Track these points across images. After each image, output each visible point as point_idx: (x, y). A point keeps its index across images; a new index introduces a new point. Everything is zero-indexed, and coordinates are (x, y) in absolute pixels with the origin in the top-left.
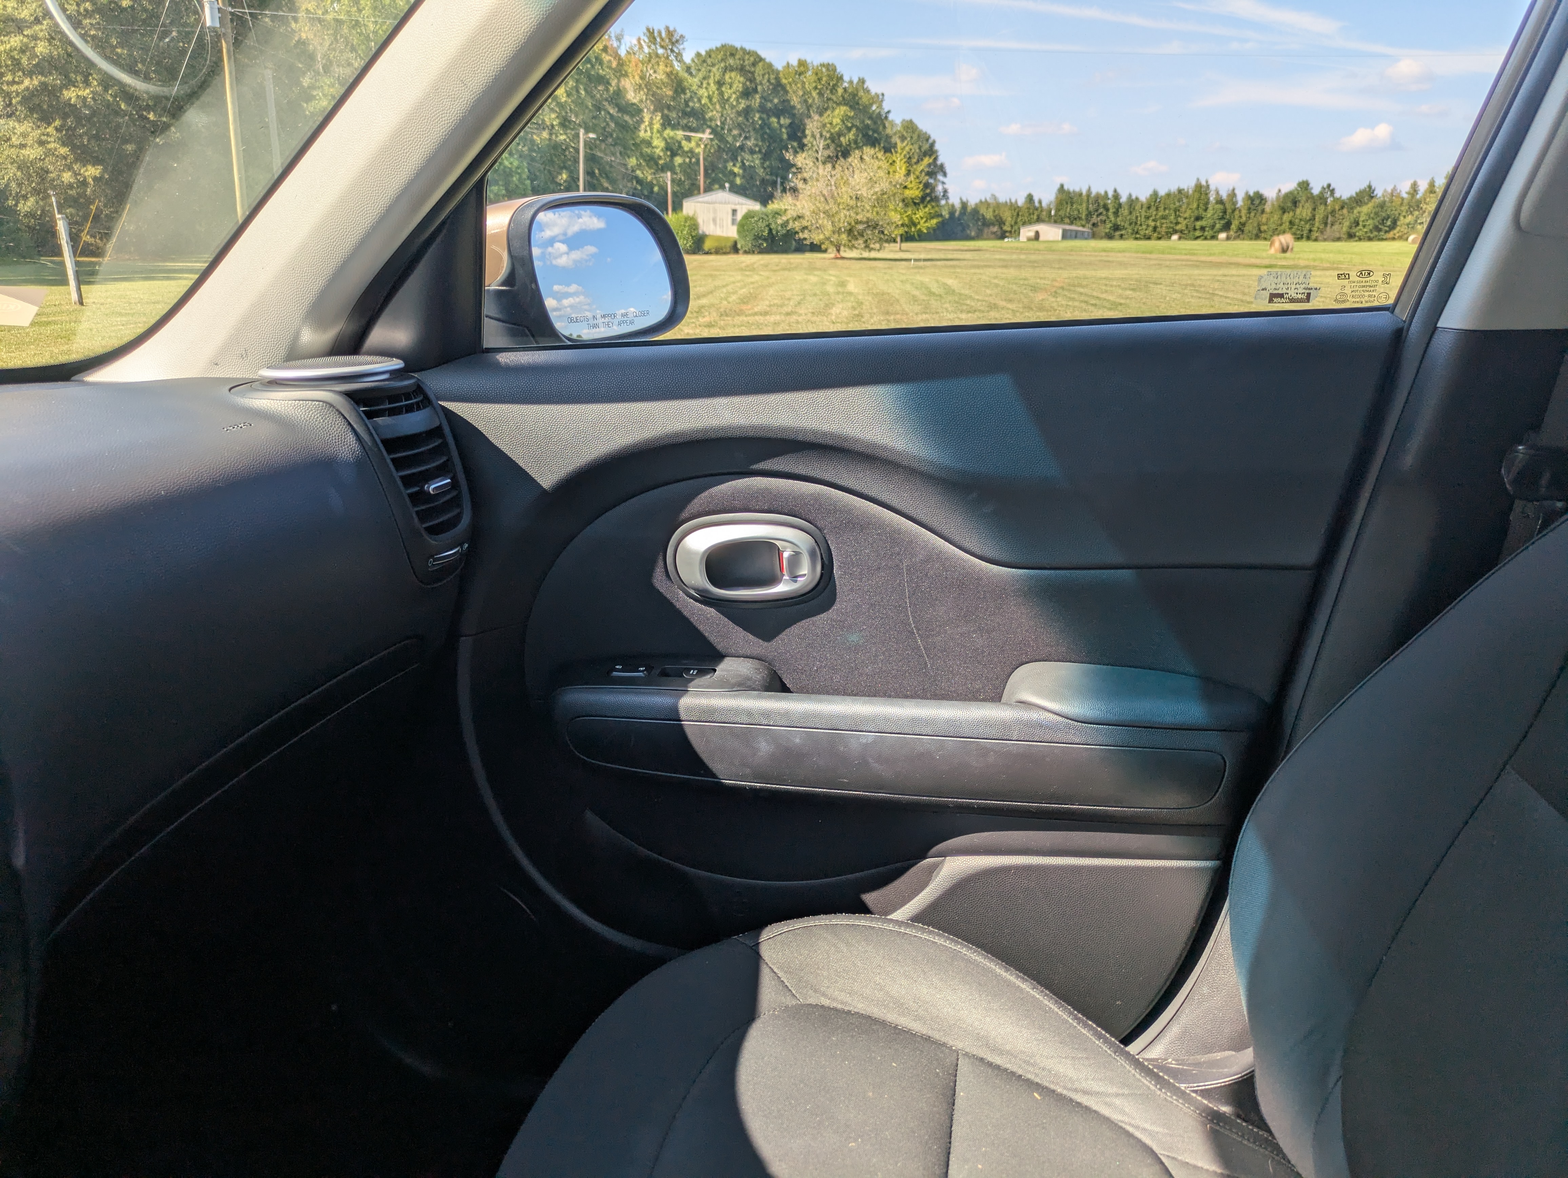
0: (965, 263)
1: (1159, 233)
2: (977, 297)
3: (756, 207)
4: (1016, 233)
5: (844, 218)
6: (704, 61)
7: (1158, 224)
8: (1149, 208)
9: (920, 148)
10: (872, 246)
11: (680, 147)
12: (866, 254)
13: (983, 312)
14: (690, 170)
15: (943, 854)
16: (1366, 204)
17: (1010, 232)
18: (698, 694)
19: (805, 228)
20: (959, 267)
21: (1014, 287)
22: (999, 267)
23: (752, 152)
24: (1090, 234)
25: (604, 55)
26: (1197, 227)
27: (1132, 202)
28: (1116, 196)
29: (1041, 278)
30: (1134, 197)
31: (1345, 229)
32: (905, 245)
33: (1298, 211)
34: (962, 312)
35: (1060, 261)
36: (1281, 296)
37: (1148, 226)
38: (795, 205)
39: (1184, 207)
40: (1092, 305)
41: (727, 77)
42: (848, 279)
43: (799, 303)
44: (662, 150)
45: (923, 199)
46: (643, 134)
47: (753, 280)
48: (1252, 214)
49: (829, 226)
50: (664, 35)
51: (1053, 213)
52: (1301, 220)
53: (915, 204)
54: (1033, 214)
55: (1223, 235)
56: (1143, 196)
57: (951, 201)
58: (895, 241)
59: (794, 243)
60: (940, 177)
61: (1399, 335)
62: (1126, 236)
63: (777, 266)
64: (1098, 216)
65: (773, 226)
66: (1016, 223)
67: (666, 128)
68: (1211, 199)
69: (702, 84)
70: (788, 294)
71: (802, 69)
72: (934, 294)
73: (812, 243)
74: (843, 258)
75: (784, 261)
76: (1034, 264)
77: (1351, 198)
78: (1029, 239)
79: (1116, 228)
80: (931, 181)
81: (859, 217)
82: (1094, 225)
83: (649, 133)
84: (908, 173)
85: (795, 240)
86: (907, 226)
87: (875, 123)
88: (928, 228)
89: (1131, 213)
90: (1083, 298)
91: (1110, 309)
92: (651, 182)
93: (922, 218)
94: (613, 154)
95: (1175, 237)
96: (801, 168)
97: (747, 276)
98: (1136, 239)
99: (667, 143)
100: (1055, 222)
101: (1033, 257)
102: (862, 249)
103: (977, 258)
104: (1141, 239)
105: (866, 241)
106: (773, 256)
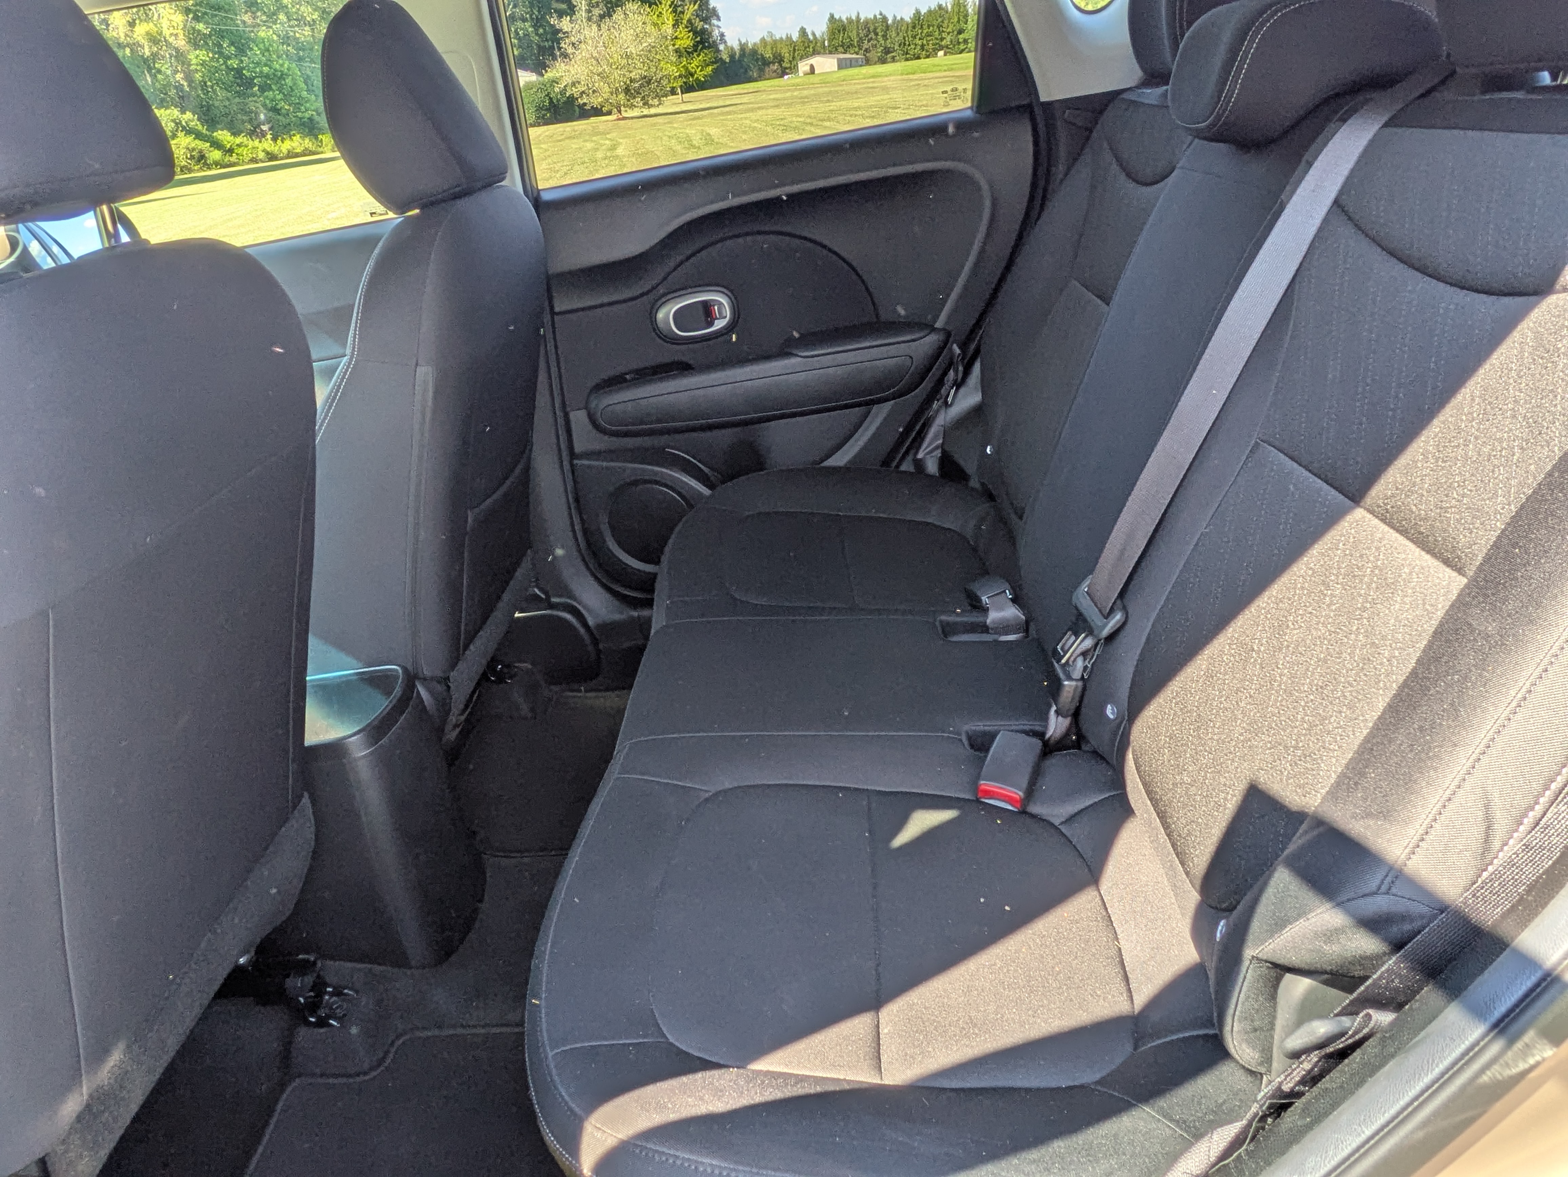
0: (741, 107)
1: (927, 51)
3: (531, 77)
4: (793, 69)
5: (618, 77)
7: (925, 42)
8: (914, 27)
10: (650, 102)
12: (646, 112)
17: (790, 68)
19: (583, 92)
21: (769, 129)
22: (772, 107)
23: (524, 20)
24: (864, 61)
26: (961, 40)
27: (898, 23)
28: (885, 19)
30: (899, 18)
32: (687, 96)
35: (830, 93)
37: (916, 45)
38: (569, 71)
39: (946, 22)
45: (695, 47)
49: (607, 89)
51: (826, 43)
53: (688, 53)
54: (809, 47)
56: (907, 15)
57: (729, 44)
58: (674, 93)
59: (575, 109)
60: (714, 22)
62: (898, 58)
63: (562, 135)
64: (869, 41)
65: (552, 95)
66: (794, 58)
68: (970, 10)
73: (592, 107)
74: (624, 118)
75: (568, 129)
76: (804, 101)
78: (806, 74)
79: (887, 51)
80: (706, 26)
81: (633, 75)
82: (866, 50)
84: (676, 25)
85: (576, 106)
86: (685, 77)
88: (705, 76)
89: (898, 34)
93: (698, 67)
95: (941, 53)
96: (567, 32)
98: (907, 60)
100: (831, 53)
101: (805, 93)
102: (641, 107)
103: (753, 100)
104: (912, 59)
105: (643, 98)
106: (558, 125)
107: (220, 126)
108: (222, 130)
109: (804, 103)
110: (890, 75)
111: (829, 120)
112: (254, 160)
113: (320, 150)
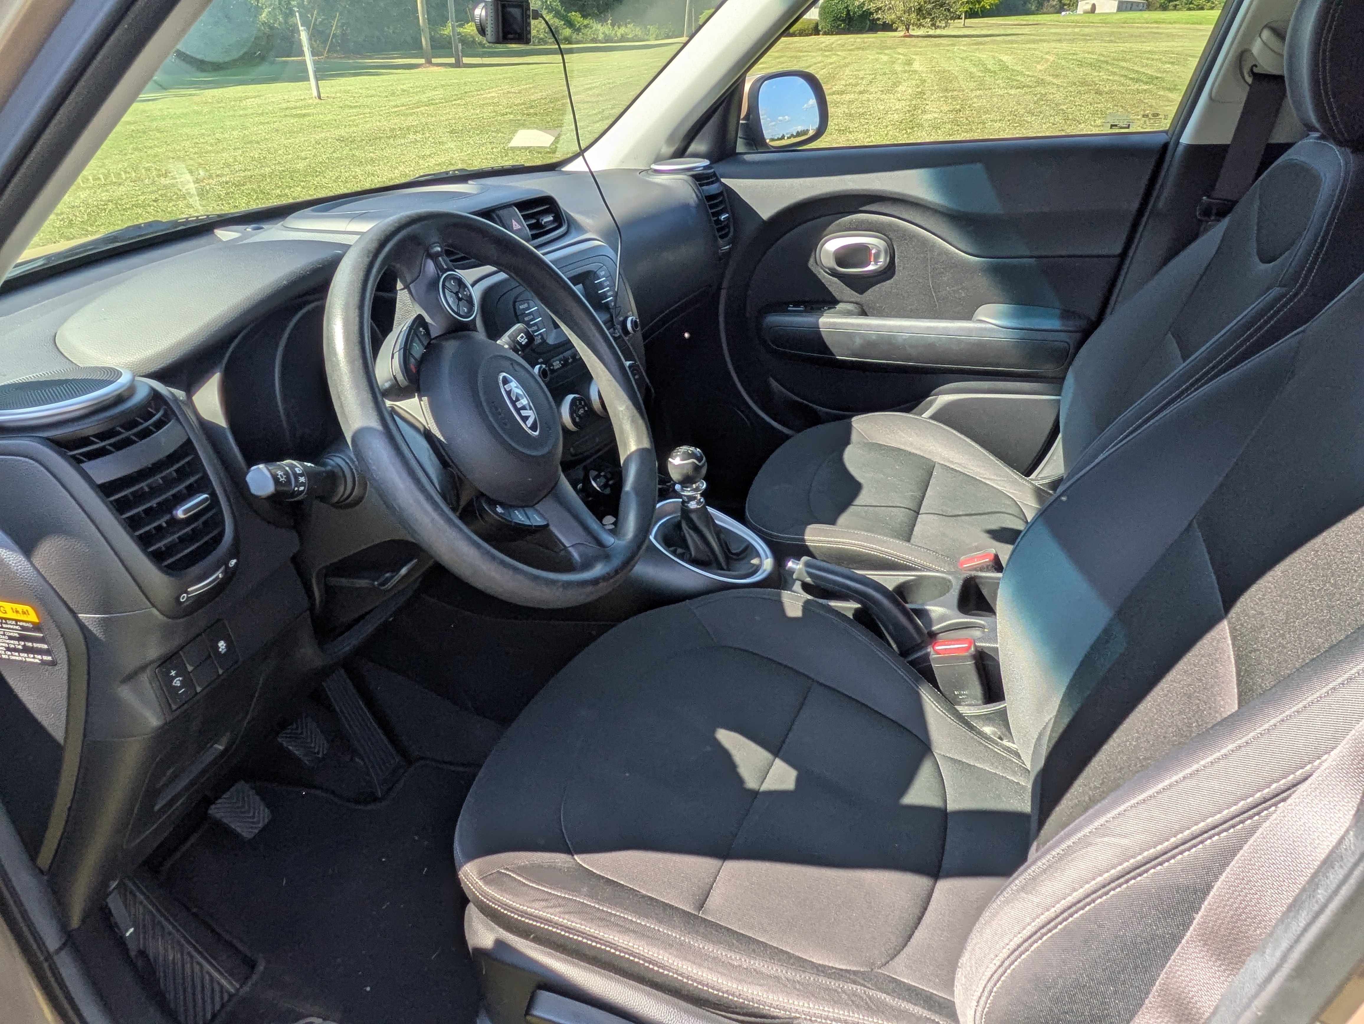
0: (1023, 37)
2: (1027, 73)
4: (1073, 6)
10: (938, 24)
12: (932, 32)
13: (1031, 87)
15: (937, 394)
17: (1069, 4)
18: (827, 317)
19: (880, 9)
20: (1016, 42)
21: (1063, 62)
22: (1054, 41)
24: (1145, 6)
29: (1089, 53)
32: (969, 22)
34: (1012, 88)
35: (1112, 34)
36: (1116, 125)
40: (1131, 79)
42: (914, 57)
43: (871, 82)
47: (831, 61)
49: (901, 7)
58: (959, 18)
59: (868, 22)
61: (1165, 146)
62: (1180, 6)
63: (853, 45)
65: (851, 8)
70: (861, 74)
72: (989, 71)
73: (884, 23)
74: (911, 36)
75: (858, 40)
76: (1086, 38)
78: (1086, 12)
85: (869, 20)
86: (972, 3)
88: (991, 4)
90: (1123, 72)
91: (1146, 83)
97: (827, 56)
98: (1189, 9)
101: (1086, 30)
102: (929, 27)
103: (1034, 32)
104: (1194, 9)
105: (933, 19)
106: (849, 36)
107: (575, 8)
108: (576, 12)
109: (1086, 40)
110: (1175, 22)
111: (1124, 60)
112: (594, 40)
113: (646, 37)
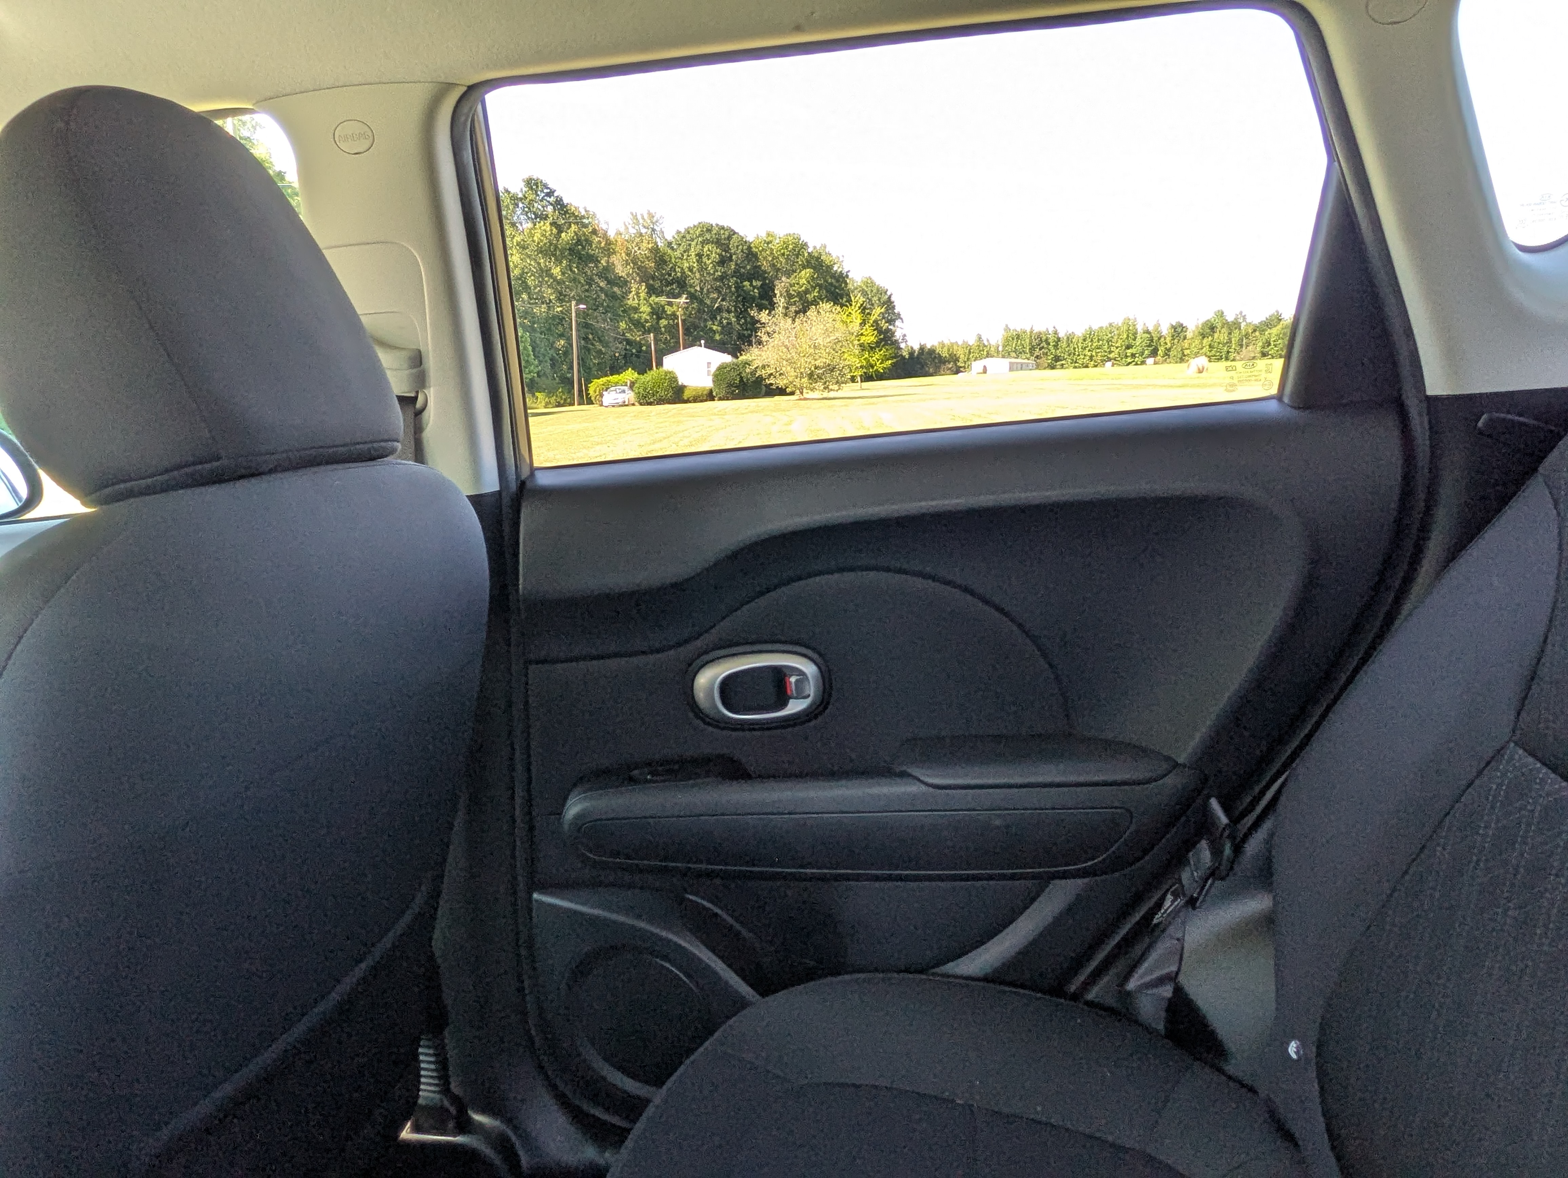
0: (913, 396)
1: (1095, 362)
3: (727, 358)
4: (967, 368)
5: (805, 363)
6: (684, 237)
7: (1094, 354)
8: (1085, 341)
9: (879, 300)
10: (830, 387)
11: (664, 311)
12: (826, 394)
14: (672, 329)
16: (1275, 326)
17: (964, 367)
19: (771, 374)
20: (907, 401)
22: (943, 399)
23: (729, 311)
24: (1035, 366)
25: (594, 237)
26: (1128, 355)
27: (1070, 339)
28: (1057, 333)
30: (1071, 333)
31: (1258, 349)
32: (865, 385)
33: (1216, 335)
35: (1000, 391)
37: (1085, 356)
38: (761, 356)
39: (1116, 337)
41: (705, 249)
42: (799, 418)
44: (648, 315)
45: (878, 344)
46: (631, 301)
47: (712, 424)
48: (1176, 341)
49: (793, 373)
50: (646, 217)
51: (1000, 349)
52: (1219, 343)
53: (872, 348)
54: (983, 351)
55: (1150, 361)
56: (1080, 332)
57: (910, 344)
58: (854, 381)
59: (762, 388)
60: (898, 324)
62: (1067, 366)
63: (747, 409)
64: (1040, 349)
65: (743, 375)
66: (968, 359)
67: (651, 296)
68: (1139, 330)
69: (683, 256)
71: (770, 238)
73: (778, 387)
74: (805, 399)
75: (752, 404)
77: (1261, 323)
78: (978, 373)
79: (1057, 359)
80: (890, 327)
81: (818, 363)
82: (1037, 357)
83: (636, 301)
84: (863, 323)
85: (763, 386)
86: (866, 368)
87: (838, 281)
88: (884, 368)
89: (1069, 346)
92: (640, 342)
93: (878, 360)
94: (605, 320)
95: (1109, 364)
96: (764, 323)
98: (1075, 367)
99: (652, 308)
100: (1003, 357)
101: (977, 388)
102: (822, 390)
104: (1080, 368)
105: (825, 383)
106: (744, 400)
110: (1058, 379)
